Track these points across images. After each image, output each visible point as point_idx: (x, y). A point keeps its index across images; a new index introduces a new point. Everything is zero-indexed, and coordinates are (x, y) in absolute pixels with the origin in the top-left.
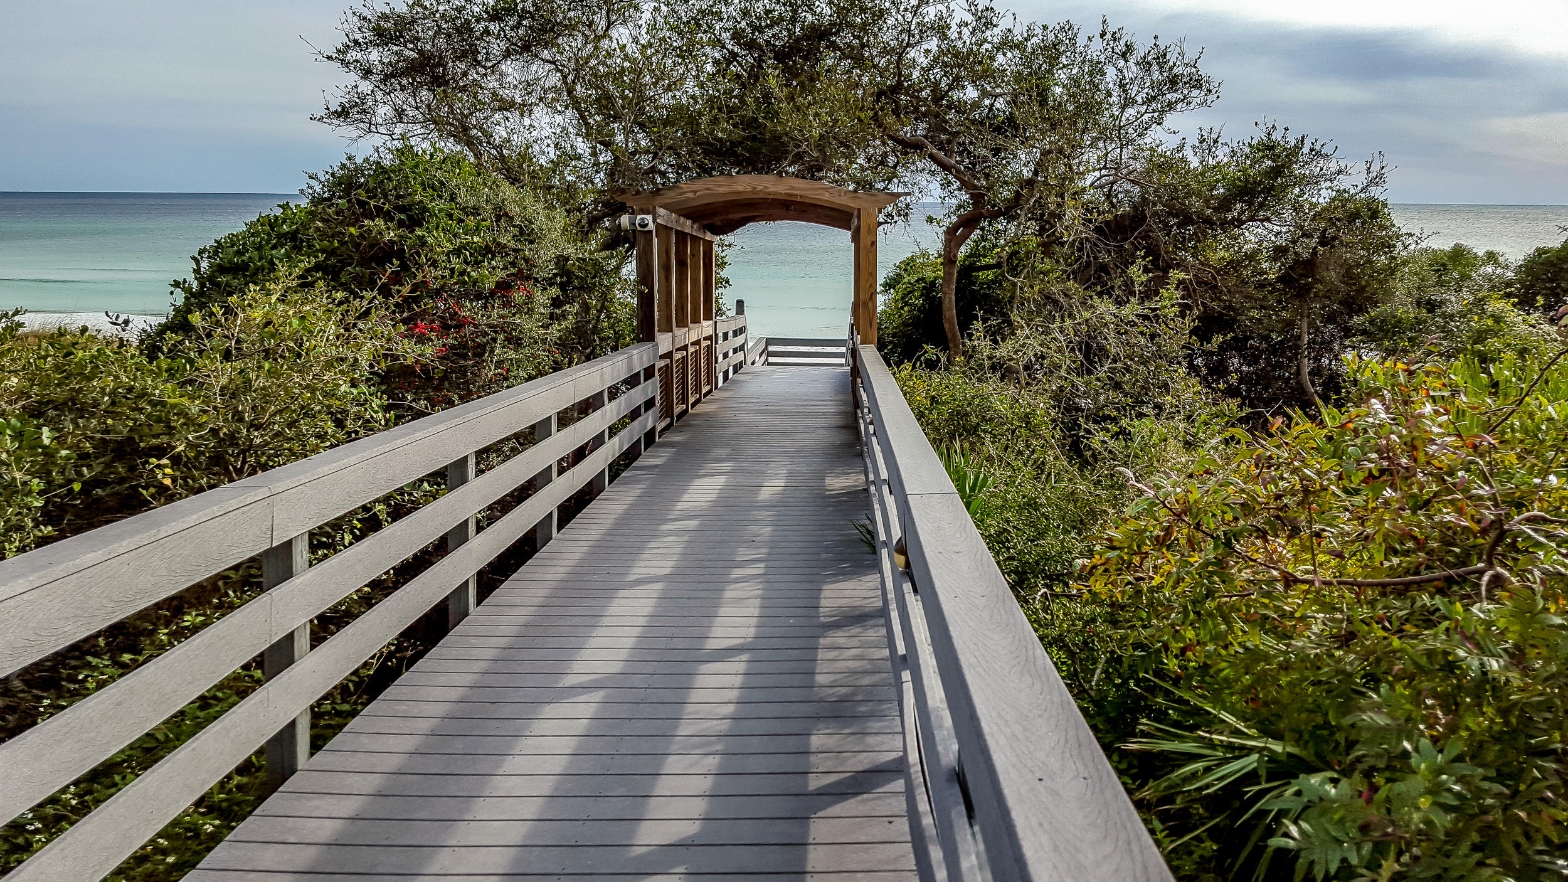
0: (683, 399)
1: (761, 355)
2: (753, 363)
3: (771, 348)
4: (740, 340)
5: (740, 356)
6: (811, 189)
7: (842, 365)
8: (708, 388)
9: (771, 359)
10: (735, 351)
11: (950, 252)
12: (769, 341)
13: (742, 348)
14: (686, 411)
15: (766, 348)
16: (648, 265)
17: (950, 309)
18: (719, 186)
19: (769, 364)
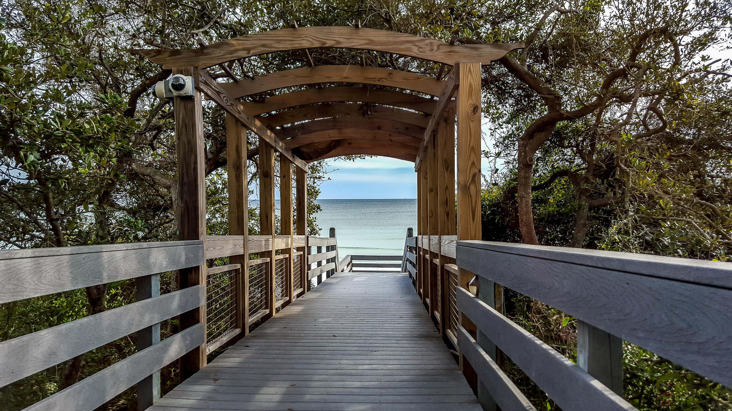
0: (266, 303)
1: (348, 266)
2: (342, 271)
3: (354, 262)
4: (332, 254)
5: (332, 266)
6: (395, 43)
7: (399, 272)
8: (300, 291)
9: (354, 269)
10: (328, 261)
11: (526, 157)
12: (353, 257)
13: (333, 260)
14: (270, 315)
15: (351, 262)
16: (189, 142)
17: (527, 213)
18: (279, 41)
19: (353, 271)
